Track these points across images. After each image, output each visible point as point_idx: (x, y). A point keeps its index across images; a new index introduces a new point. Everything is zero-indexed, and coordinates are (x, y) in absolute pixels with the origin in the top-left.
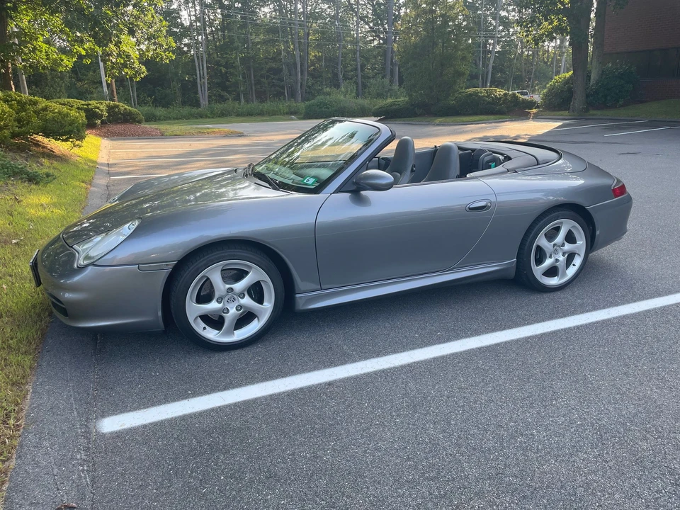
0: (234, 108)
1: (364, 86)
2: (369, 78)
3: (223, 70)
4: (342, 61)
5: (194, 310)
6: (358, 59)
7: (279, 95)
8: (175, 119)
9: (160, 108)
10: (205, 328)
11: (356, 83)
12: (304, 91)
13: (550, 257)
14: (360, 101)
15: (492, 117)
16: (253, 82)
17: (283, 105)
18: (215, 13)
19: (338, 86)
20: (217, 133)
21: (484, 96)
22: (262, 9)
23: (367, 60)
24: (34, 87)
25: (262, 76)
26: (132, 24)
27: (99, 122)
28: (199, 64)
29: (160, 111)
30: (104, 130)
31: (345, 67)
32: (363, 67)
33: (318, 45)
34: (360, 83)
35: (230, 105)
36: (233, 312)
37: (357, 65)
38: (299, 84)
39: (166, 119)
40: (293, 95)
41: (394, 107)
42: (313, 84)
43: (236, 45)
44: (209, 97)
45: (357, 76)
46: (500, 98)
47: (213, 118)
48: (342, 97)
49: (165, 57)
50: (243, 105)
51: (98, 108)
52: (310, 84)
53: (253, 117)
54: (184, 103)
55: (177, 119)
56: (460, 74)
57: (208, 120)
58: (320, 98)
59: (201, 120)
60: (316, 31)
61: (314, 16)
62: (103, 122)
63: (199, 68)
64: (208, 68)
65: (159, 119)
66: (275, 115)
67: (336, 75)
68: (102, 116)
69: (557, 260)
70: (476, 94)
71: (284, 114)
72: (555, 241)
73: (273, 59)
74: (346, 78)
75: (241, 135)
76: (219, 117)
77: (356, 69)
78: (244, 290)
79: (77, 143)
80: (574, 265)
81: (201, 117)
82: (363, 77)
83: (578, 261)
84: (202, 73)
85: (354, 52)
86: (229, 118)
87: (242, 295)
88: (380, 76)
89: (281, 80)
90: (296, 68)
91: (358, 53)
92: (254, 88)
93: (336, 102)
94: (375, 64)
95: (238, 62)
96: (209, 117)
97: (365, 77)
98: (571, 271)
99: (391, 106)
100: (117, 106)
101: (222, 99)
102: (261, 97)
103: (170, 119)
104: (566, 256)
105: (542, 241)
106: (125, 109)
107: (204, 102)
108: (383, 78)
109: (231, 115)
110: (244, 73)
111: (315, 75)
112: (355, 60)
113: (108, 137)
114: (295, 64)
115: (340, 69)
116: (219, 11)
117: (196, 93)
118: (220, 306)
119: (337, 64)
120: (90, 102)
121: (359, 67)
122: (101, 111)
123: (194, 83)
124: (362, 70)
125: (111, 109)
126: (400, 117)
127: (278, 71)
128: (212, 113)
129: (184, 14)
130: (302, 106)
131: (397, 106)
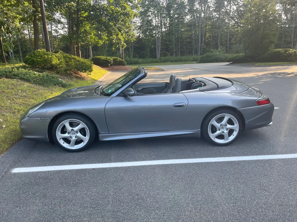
0: (170, 59)
1: (230, 48)
2: (233, 44)
3: (168, 43)
4: (220, 37)
5: (59, 135)
6: (228, 36)
7: (190, 53)
8: (145, 63)
9: (141, 59)
10: (64, 143)
11: (226, 47)
12: (202, 51)
13: (219, 130)
14: (226, 55)
15: (286, 63)
16: (179, 47)
17: (191, 57)
18: (167, 20)
19: (217, 48)
20: (153, 69)
21: (283, 53)
22: (187, 17)
23: (233, 36)
24: (94, 51)
25: (183, 45)
26: (120, 28)
27: (109, 65)
28: (158, 41)
29: (140, 60)
30: (111, 68)
31: (221, 40)
32: (230, 39)
33: (210, 31)
34: (228, 47)
35: (168, 57)
36: (74, 138)
37: (227, 39)
38: (199, 48)
39: (142, 63)
40: (196, 53)
41: (237, 58)
42: (206, 48)
43: (173, 32)
44: (161, 54)
45: (227, 44)
46: (292, 54)
47: (160, 63)
48: (218, 53)
49: (132, 40)
50: (174, 57)
51: (110, 60)
52: (204, 48)
53: (177, 62)
54: (151, 57)
55: (146, 63)
56: (272, 42)
57: (158, 63)
58: (208, 54)
59: (156, 64)
60: (209, 25)
61: (210, 18)
62: (111, 65)
63: (158, 42)
64: (161, 42)
65: (140, 64)
66: (187, 61)
67: (217, 44)
68: (111, 62)
69: (223, 132)
70: (278, 52)
71: (191, 61)
72: (221, 123)
73: (190, 38)
74: (221, 44)
75: (163, 70)
76: (163, 62)
77: (227, 41)
78: (78, 130)
79: (89, 73)
80: (233, 135)
81: (156, 63)
82: (230, 44)
83: (235, 134)
84: (159, 44)
85: (227, 33)
86: (167, 63)
87: (77, 132)
88: (239, 43)
89: (192, 46)
90: (198, 41)
91: (228, 33)
92: (179, 50)
93: (214, 56)
94: (237, 38)
95: (174, 40)
96: (159, 63)
97: (232, 44)
98: (232, 138)
99: (236, 57)
100: (117, 59)
101: (165, 55)
102: (182, 54)
103: (144, 63)
104: (228, 130)
105: (214, 122)
106: (120, 60)
107: (158, 56)
108: (240, 44)
109: (168, 62)
110: (176, 44)
111: (207, 44)
112: (227, 37)
113: (112, 71)
114: (198, 39)
115: (219, 41)
116: (168, 19)
117: (156, 53)
118: (69, 135)
119: (218, 39)
120: (108, 57)
121: (228, 40)
122: (111, 61)
123: (155, 49)
124: (230, 41)
125: (114, 60)
126: (240, 63)
127: (190, 43)
128: (160, 61)
129: (154, 21)
130: (199, 57)
131: (239, 58)
